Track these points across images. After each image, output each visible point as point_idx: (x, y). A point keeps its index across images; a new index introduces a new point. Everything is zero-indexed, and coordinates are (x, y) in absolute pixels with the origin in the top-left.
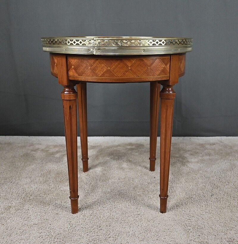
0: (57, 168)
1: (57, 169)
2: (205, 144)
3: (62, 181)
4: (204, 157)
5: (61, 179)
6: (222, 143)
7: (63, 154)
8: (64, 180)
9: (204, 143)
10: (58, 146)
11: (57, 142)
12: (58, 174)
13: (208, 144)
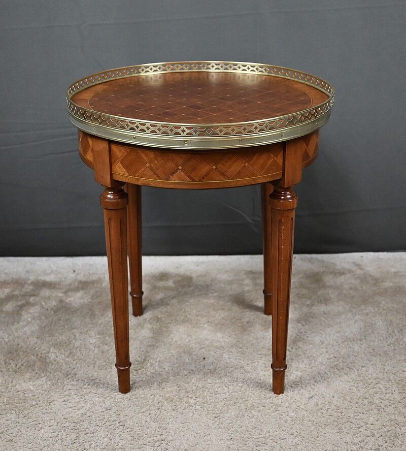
0: (8, 338)
1: (9, 341)
2: (323, 273)
3: (19, 369)
4: (314, 308)
5: (16, 365)
6: (362, 269)
7: (20, 303)
8: (23, 367)
9: (322, 270)
10: (8, 283)
11: (6, 274)
12: (10, 353)
13: (331, 273)
